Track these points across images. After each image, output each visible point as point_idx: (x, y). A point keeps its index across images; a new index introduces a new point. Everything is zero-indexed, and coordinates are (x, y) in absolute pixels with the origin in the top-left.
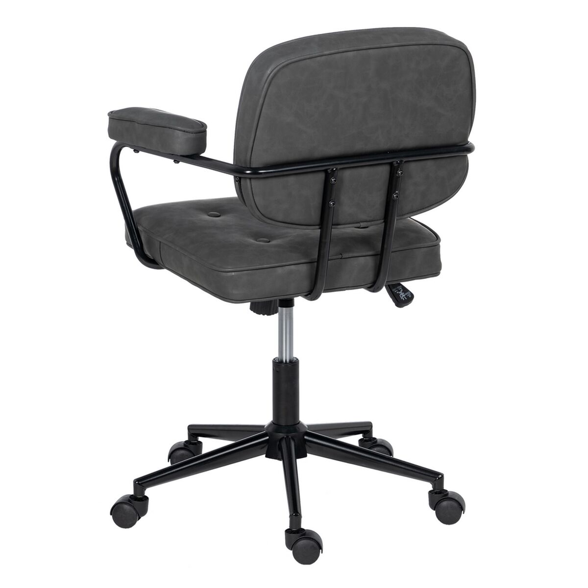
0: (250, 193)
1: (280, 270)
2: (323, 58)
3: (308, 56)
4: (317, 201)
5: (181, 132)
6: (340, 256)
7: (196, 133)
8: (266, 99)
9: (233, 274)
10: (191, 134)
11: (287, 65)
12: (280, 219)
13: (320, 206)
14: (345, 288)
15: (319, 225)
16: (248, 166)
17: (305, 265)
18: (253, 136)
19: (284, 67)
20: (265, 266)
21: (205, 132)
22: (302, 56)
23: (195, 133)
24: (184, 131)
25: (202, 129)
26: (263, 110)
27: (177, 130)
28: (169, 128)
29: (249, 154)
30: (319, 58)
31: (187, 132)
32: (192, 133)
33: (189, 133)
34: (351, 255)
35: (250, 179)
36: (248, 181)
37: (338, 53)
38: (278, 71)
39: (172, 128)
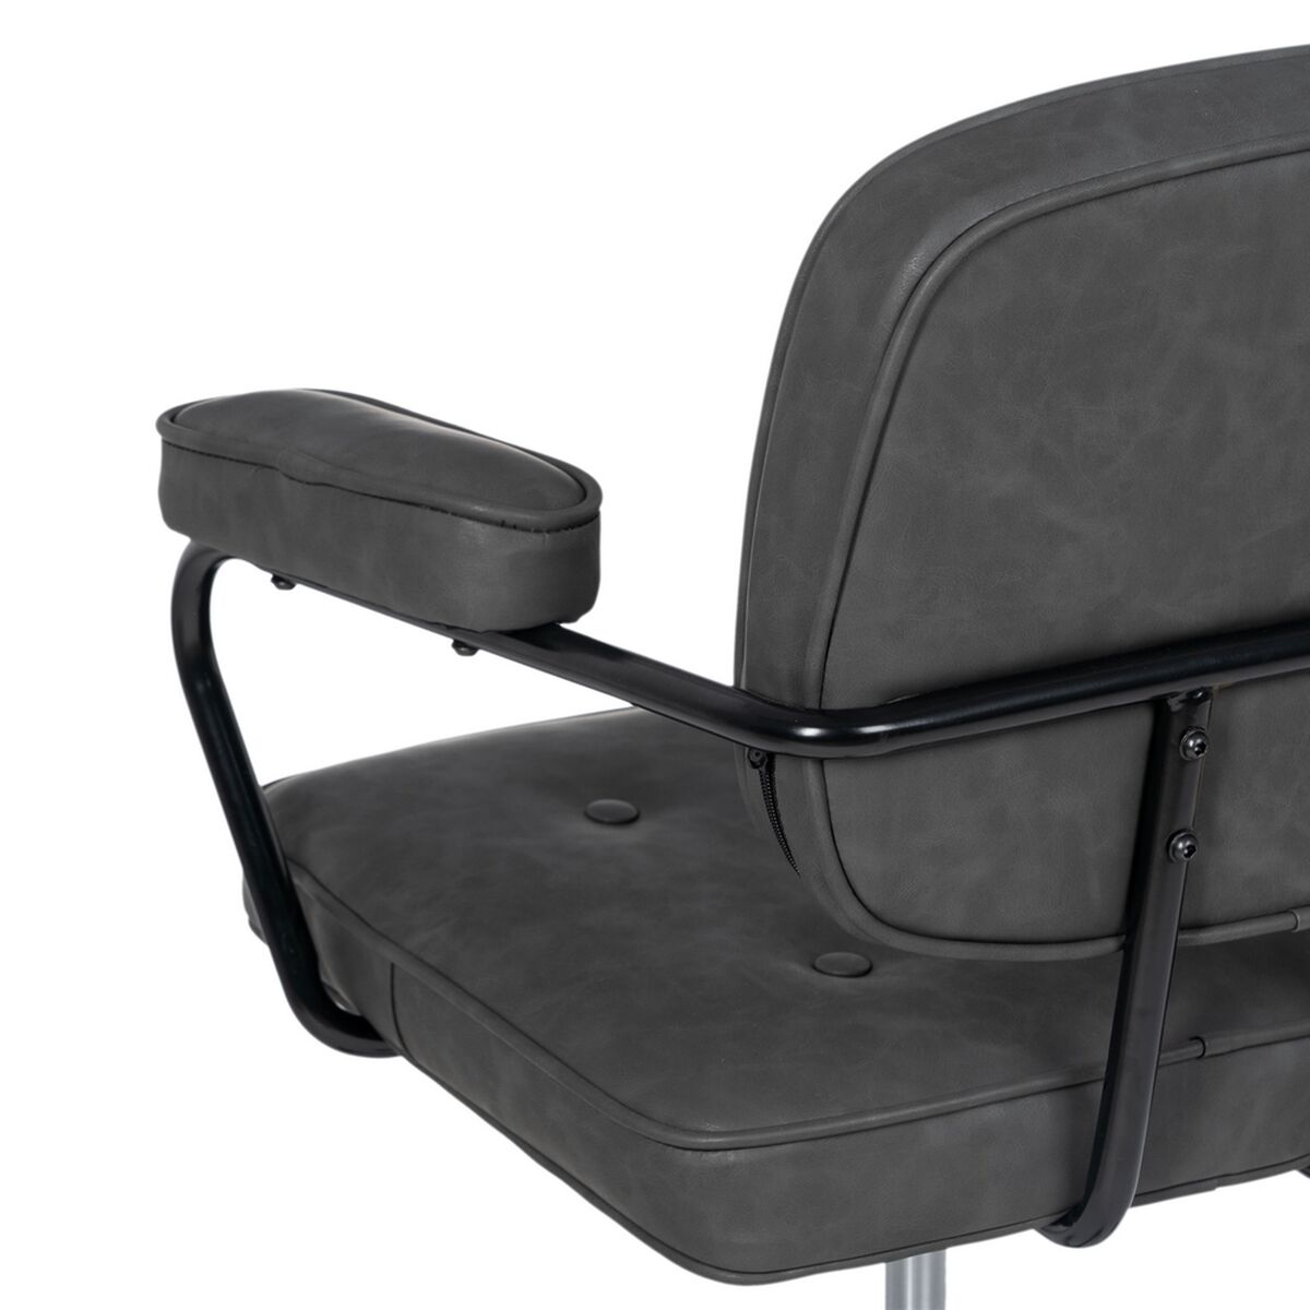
0: (820, 822)
1: (935, 1132)
2: (1165, 190)
3: (1099, 188)
4: (1112, 840)
5: (488, 528)
6: (1196, 1049)
7: (558, 530)
8: (902, 399)
9: (731, 1156)
10: (534, 537)
11: (1002, 232)
12: (953, 925)
13: (1127, 854)
14: (1215, 1181)
15: (1116, 935)
16: (812, 703)
17: (1045, 1099)
18: (836, 566)
19: (987, 242)
20: (873, 1119)
21: (592, 520)
22: (1066, 187)
23: (548, 532)
24: (503, 524)
25: (583, 509)
26: (887, 449)
27: (470, 518)
28: (433, 509)
29: (817, 650)
30: (1144, 195)
31: (515, 527)
32: (538, 531)
33: (526, 529)
34: (1240, 1039)
35: (821, 762)
36: (811, 771)
37: (1233, 165)
38: (963, 261)
39: (444, 511)
